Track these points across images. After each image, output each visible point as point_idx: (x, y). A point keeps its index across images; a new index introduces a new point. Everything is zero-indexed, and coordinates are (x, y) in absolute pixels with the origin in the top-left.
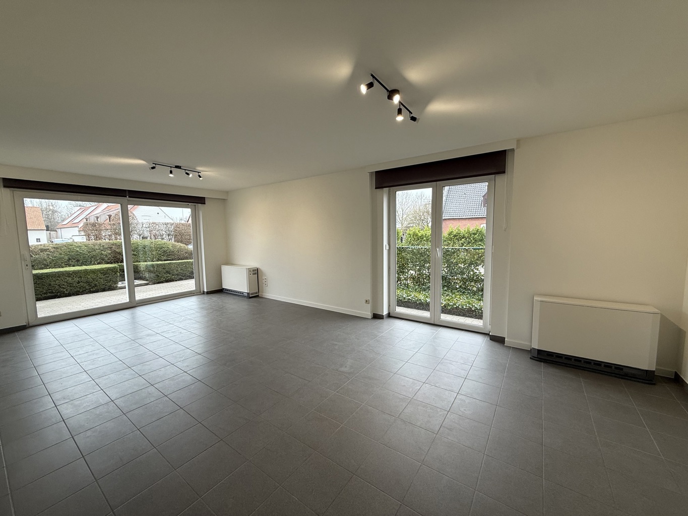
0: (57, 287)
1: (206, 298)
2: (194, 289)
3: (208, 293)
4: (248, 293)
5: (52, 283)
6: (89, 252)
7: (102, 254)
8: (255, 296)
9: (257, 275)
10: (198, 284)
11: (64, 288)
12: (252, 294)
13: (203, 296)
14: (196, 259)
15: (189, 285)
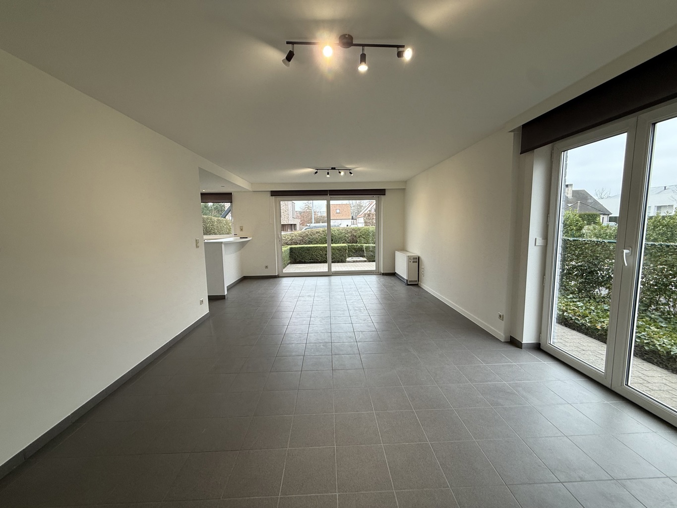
0: (315, 256)
1: (381, 277)
2: (375, 269)
3: (384, 274)
4: (407, 280)
5: (313, 253)
6: (339, 235)
7: (345, 236)
8: (414, 284)
9: (417, 263)
10: (378, 266)
11: (318, 258)
12: (410, 281)
13: (380, 276)
14: (377, 245)
15: (372, 266)
